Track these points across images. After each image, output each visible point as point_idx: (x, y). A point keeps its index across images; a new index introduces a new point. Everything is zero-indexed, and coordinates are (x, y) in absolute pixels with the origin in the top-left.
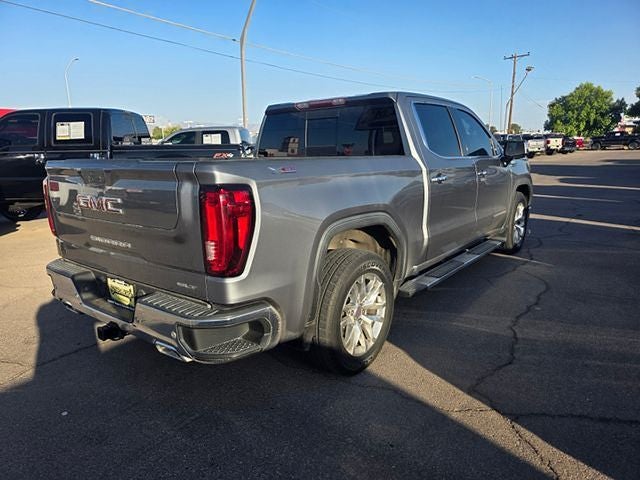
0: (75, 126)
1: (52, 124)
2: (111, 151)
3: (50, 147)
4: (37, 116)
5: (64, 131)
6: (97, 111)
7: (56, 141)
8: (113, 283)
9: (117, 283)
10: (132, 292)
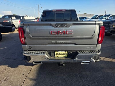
8: (58, 53)
9: (60, 52)
10: (67, 53)
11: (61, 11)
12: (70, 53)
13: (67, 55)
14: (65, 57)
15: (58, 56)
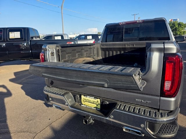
0: (17, 34)
1: (8, 33)
2: (30, 42)
3: (7, 41)
4: (2, 30)
5: (12, 35)
6: (24, 28)
7: (10, 39)
8: (85, 98)
9: (88, 98)
10: (99, 102)
11: (134, 23)
12: (104, 103)
13: (99, 107)
14: (97, 108)
15: (87, 103)
